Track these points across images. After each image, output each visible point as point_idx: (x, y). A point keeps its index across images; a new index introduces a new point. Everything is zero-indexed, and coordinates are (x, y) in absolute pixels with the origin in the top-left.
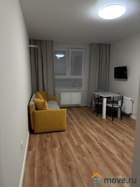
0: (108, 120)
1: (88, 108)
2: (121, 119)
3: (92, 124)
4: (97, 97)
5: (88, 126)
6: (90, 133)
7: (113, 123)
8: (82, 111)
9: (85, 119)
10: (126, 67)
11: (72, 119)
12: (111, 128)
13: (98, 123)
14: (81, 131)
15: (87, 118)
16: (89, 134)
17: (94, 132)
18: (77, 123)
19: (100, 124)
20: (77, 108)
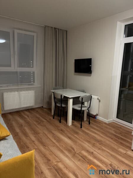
0: (76, 126)
1: (45, 109)
2: (89, 124)
3: (59, 140)
4: (60, 97)
5: (54, 145)
6: (61, 161)
7: (83, 131)
8: (38, 115)
9: (46, 132)
10: (91, 59)
11: (26, 135)
12: (85, 142)
13: (66, 137)
14: (46, 161)
15: (47, 129)
16: (60, 165)
17: (67, 156)
18: (36, 142)
19: (70, 138)
20: (30, 112)
